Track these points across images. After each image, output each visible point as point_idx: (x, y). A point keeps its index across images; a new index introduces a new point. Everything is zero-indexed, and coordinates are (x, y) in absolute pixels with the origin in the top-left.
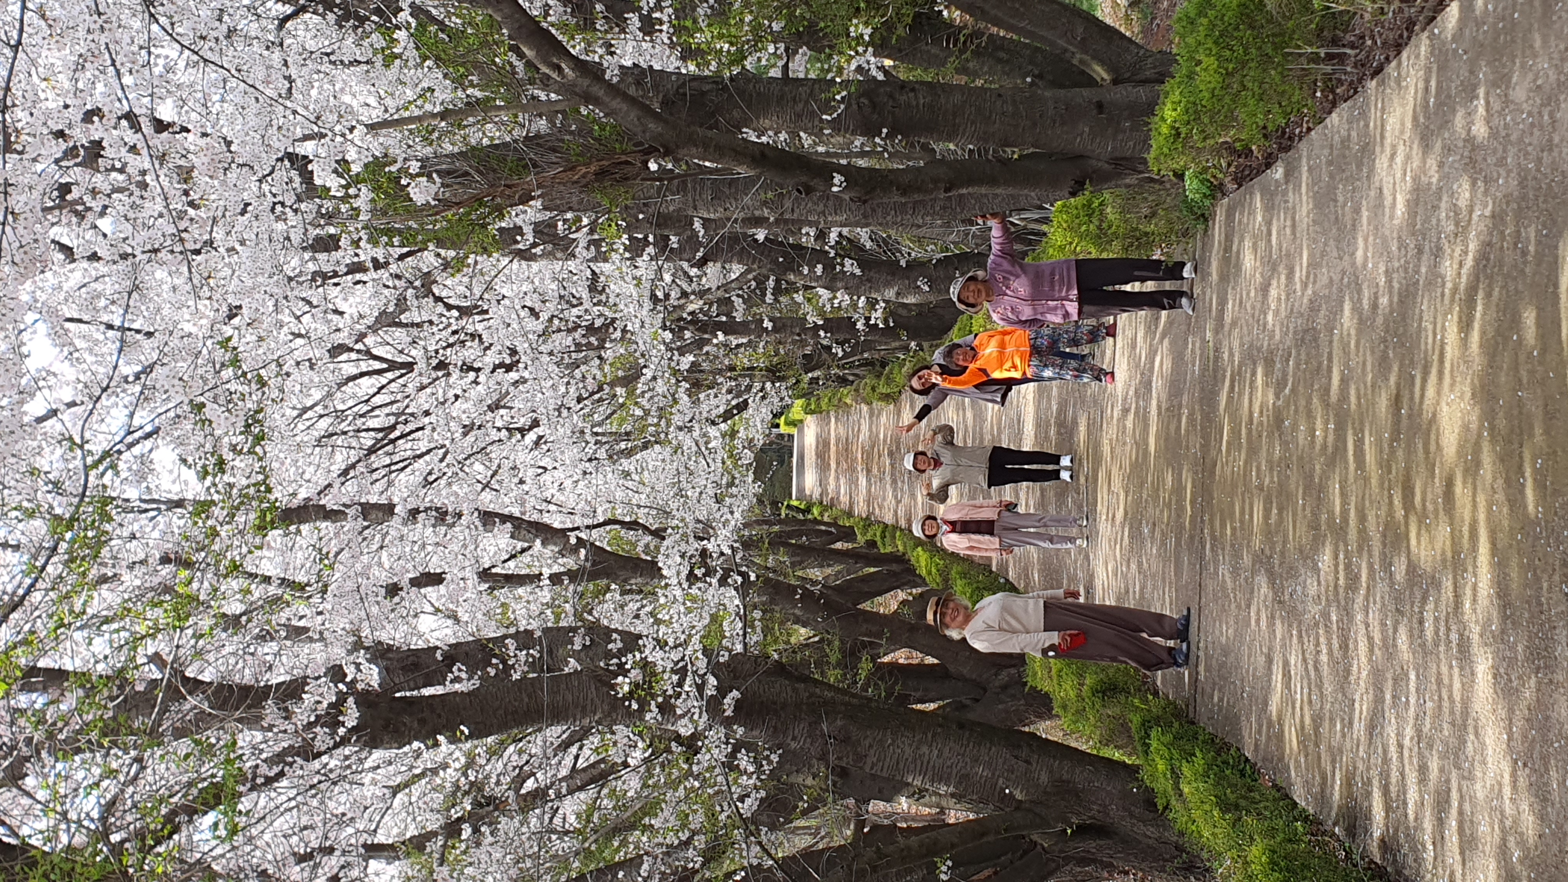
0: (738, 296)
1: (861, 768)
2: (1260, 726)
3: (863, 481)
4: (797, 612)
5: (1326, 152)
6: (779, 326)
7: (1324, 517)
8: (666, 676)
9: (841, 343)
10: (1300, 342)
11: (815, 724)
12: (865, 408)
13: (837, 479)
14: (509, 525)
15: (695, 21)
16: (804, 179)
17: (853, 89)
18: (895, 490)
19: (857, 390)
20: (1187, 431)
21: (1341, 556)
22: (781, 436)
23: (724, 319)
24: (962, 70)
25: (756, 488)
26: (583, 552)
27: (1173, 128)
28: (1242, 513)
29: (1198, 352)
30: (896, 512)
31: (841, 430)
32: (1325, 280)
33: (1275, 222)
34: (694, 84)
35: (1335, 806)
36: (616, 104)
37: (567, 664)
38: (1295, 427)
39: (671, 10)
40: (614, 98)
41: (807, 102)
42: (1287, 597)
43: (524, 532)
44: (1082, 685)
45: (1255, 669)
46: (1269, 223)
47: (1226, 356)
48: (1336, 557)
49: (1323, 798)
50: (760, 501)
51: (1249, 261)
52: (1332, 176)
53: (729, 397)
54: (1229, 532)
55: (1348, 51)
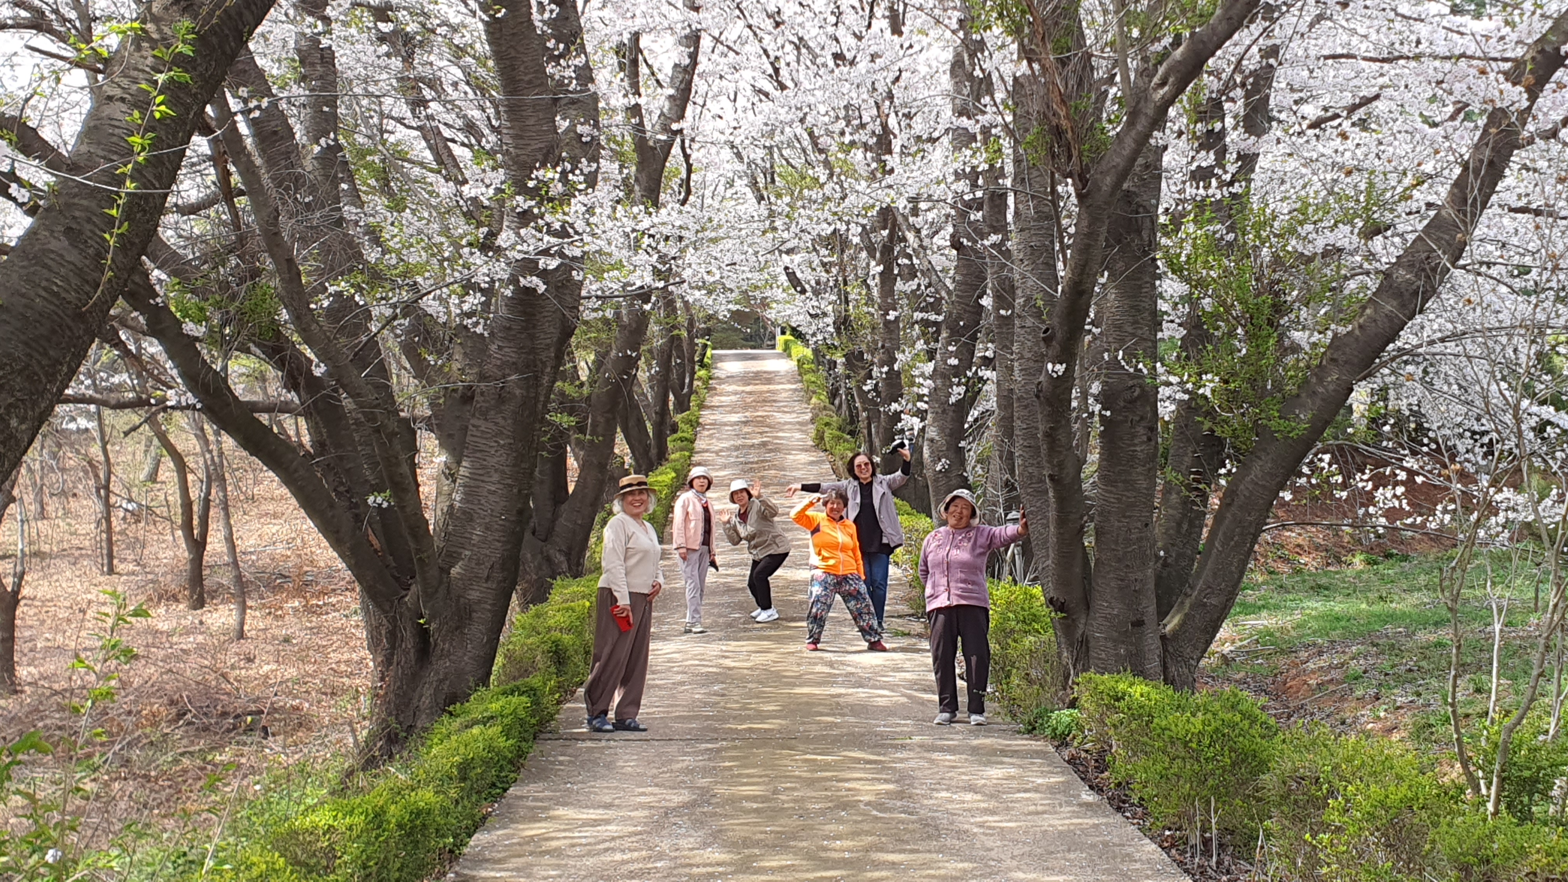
0: (919, 285)
1: (473, 415)
2: (541, 800)
3: (734, 418)
4: (613, 353)
5: (1116, 840)
6: (891, 327)
7: (756, 851)
8: (560, 216)
9: (876, 388)
10: (925, 823)
11: (515, 367)
12: (808, 417)
13: (735, 393)
14: (687, 61)
15: (1210, 221)
16: (1059, 335)
17: (1149, 381)
18: (728, 449)
19: (825, 408)
20: (819, 722)
21: (721, 869)
22: (773, 337)
23: (896, 272)
24: (1168, 489)
25: (723, 313)
26: (663, 137)
27: (1124, 694)
28: (748, 776)
29: (898, 729)
30: (707, 451)
31: (784, 395)
32: (989, 844)
33: (1038, 795)
34: (1148, 223)
35: (474, 873)
36: (1129, 143)
37: (564, 119)
38: (841, 821)
39: (1219, 197)
40: (1135, 141)
41: (1134, 335)
42: (673, 820)
43: (681, 76)
44: (561, 630)
45: (596, 794)
46: (1036, 790)
47: (898, 755)
48: (719, 864)
49: (480, 861)
50: (710, 317)
51: (995, 773)
52: (1093, 846)
53: (813, 283)
54: (727, 764)
55: (1214, 859)
